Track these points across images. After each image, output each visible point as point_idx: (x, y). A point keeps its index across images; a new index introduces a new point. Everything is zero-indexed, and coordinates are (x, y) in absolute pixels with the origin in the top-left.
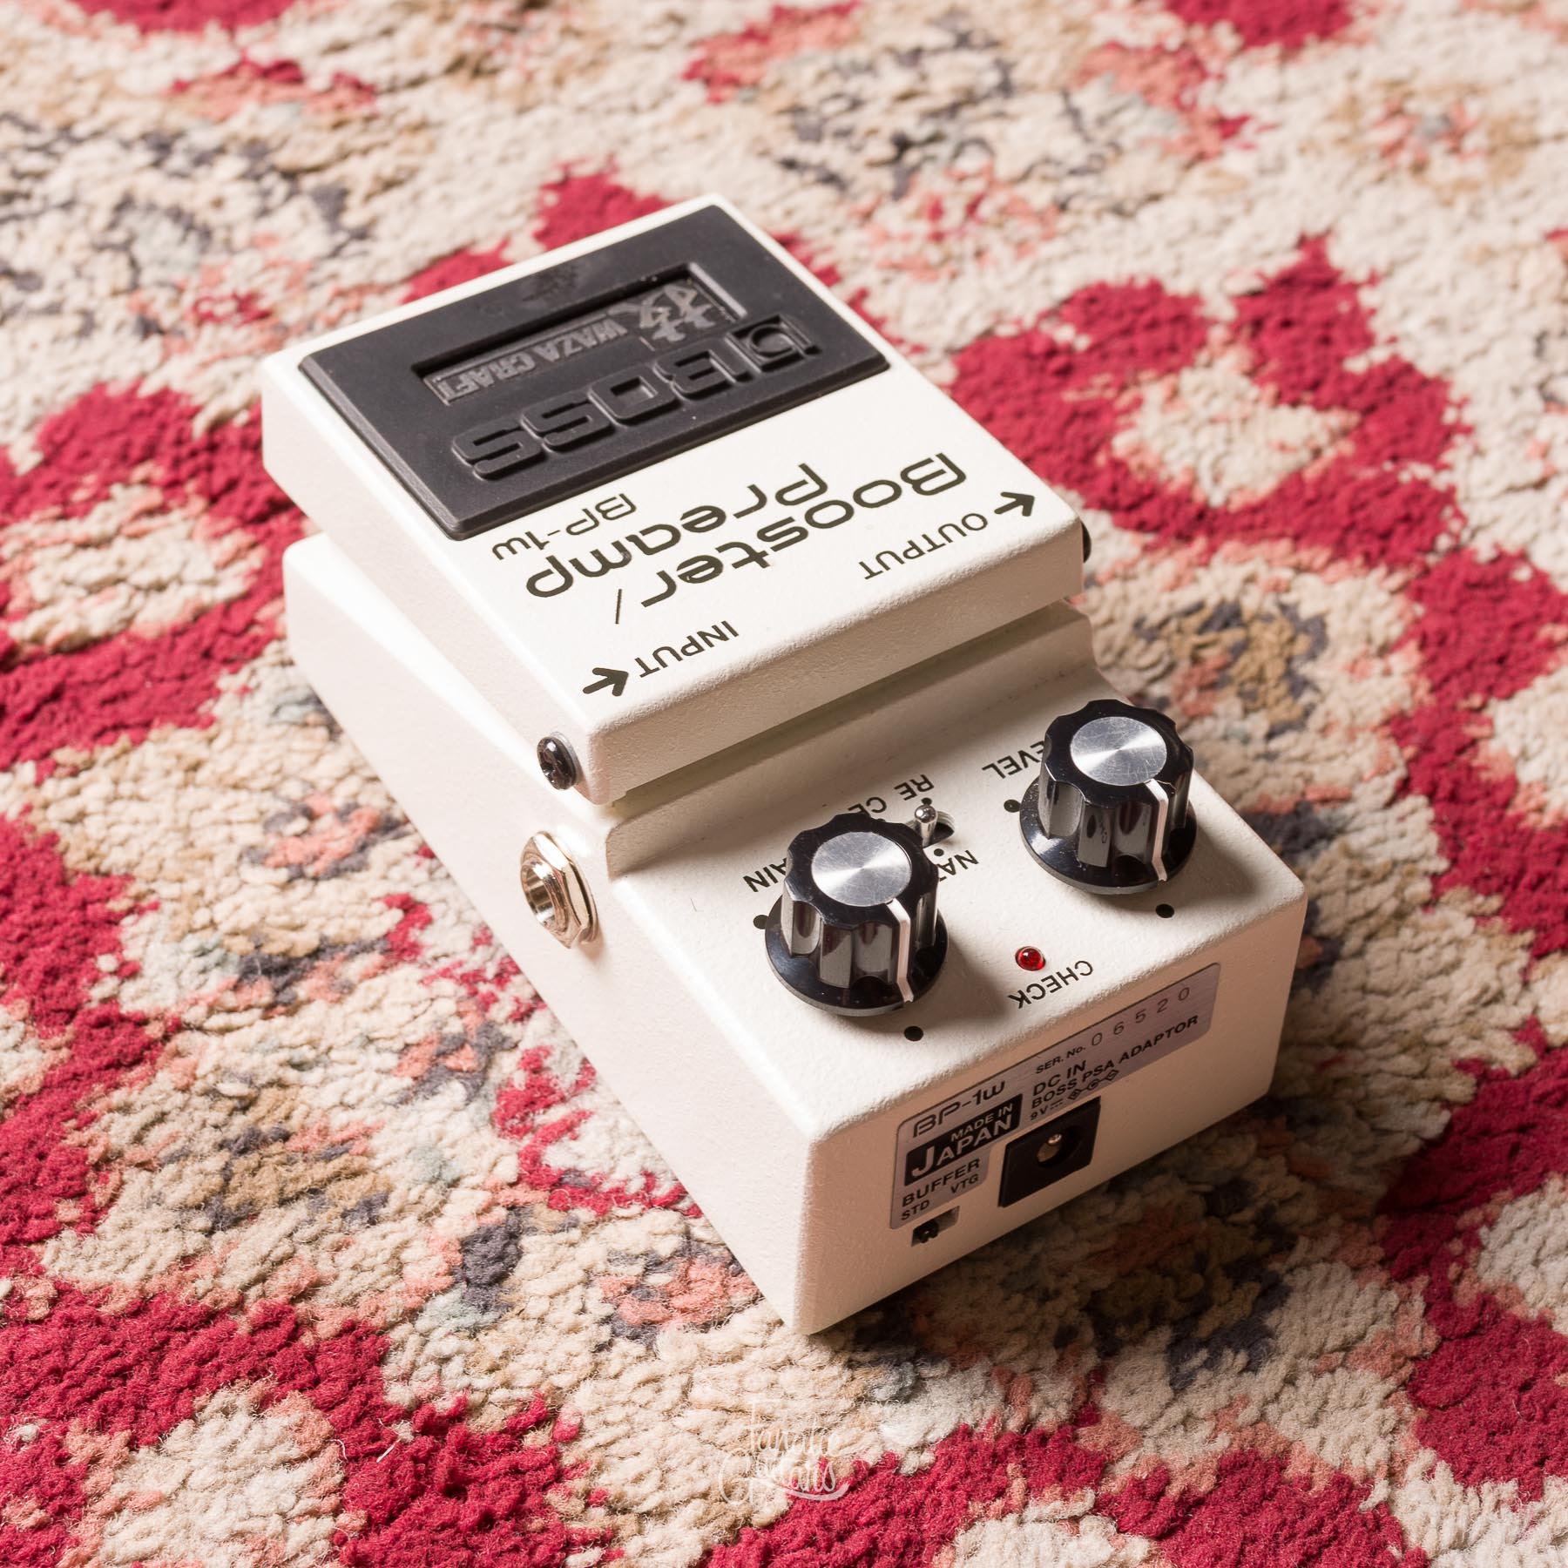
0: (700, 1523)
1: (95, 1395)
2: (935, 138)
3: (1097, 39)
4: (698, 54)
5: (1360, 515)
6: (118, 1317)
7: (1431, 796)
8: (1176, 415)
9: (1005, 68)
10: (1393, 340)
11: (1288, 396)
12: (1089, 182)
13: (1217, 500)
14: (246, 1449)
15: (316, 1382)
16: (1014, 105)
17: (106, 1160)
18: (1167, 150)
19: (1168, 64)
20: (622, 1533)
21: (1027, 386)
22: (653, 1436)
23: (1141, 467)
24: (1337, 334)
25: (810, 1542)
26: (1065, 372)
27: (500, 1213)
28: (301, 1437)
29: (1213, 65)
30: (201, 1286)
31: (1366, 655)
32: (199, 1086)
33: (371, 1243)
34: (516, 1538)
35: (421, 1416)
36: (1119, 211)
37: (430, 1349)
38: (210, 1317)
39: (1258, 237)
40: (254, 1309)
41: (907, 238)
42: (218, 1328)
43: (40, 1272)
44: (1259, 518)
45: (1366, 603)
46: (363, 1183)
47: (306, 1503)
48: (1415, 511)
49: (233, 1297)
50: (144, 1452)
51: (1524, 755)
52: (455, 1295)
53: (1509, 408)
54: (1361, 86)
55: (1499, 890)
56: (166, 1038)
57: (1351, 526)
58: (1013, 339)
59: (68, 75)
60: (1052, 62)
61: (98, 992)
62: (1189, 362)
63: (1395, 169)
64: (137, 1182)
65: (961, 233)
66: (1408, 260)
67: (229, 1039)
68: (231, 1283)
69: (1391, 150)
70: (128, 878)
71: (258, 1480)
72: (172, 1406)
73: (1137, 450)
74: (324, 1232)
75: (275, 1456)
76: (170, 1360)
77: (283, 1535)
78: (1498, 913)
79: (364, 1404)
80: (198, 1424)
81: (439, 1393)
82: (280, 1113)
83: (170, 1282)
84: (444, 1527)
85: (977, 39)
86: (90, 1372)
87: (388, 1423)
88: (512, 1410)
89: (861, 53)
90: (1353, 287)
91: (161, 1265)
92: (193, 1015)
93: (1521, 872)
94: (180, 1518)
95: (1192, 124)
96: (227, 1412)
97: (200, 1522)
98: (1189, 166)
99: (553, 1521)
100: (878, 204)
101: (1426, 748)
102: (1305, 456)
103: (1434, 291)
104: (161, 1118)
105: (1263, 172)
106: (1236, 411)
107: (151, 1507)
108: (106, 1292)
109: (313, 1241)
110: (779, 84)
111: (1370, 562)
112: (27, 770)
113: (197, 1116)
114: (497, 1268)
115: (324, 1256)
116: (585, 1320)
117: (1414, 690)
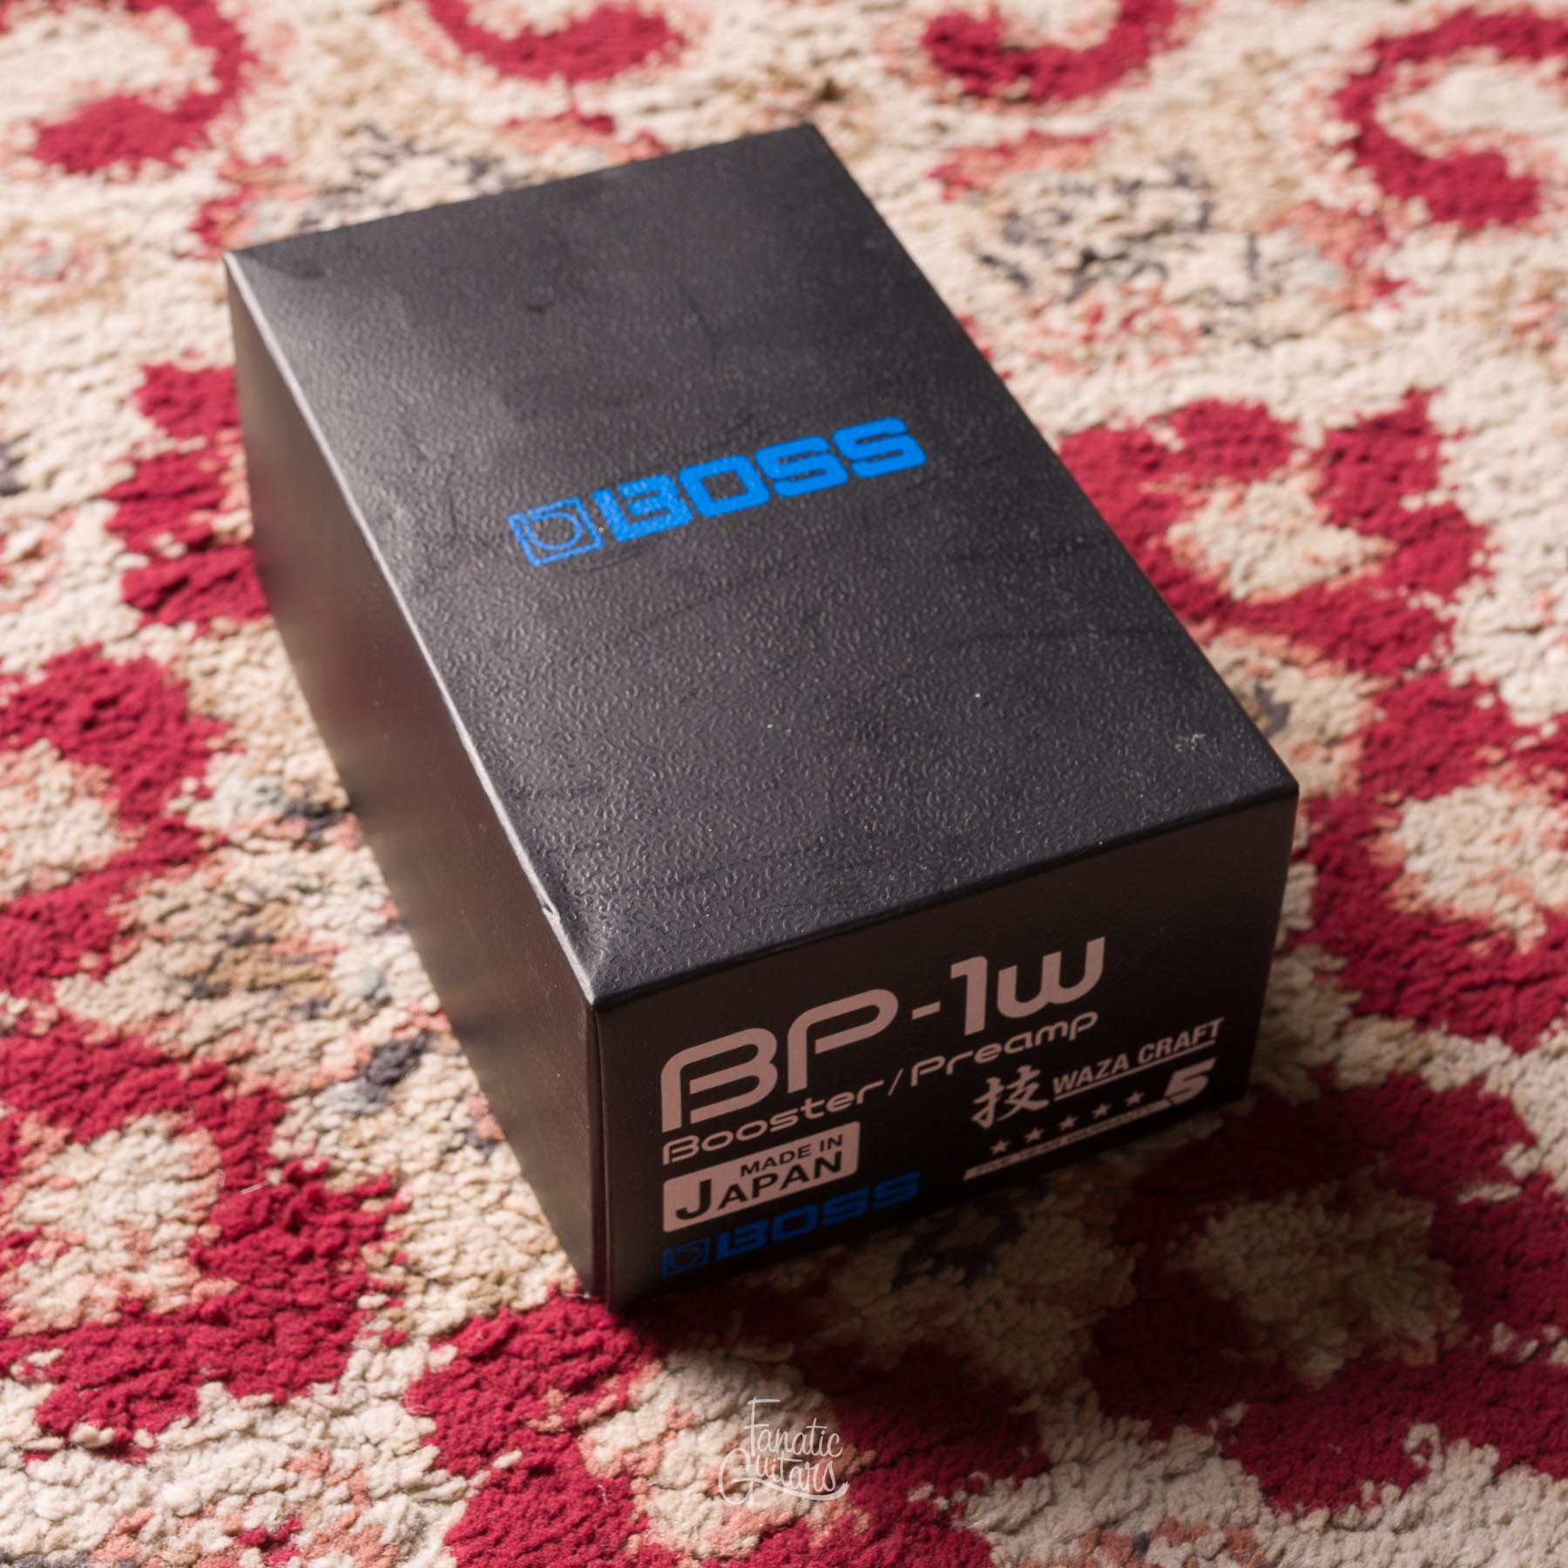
0: (472, 1296)
1: (55, 1098)
2: (1121, 257)
3: (1301, 195)
4: (949, 160)
5: (1359, 628)
6: (93, 1048)
7: (1320, 868)
8: (1233, 517)
9: (1207, 208)
10: (1455, 488)
11: (1339, 519)
12: (1240, 315)
13: (1239, 592)
14: (151, 1161)
15: (221, 1126)
16: (1202, 241)
17: (131, 931)
18: (1322, 297)
19: (1355, 226)
20: (408, 1290)
21: (1115, 471)
22: (464, 1222)
23: (1183, 555)
24: (1406, 476)
25: (549, 1330)
26: (1152, 468)
27: (413, 1032)
28: (194, 1162)
29: (1395, 233)
30: (163, 1037)
31: (1315, 743)
32: (221, 889)
33: (305, 1033)
34: (325, 1273)
35: (290, 1167)
36: (1257, 342)
37: (315, 1121)
38: (163, 1060)
39: (1372, 382)
40: (197, 1063)
41: (1063, 335)
42: (165, 1070)
43: (51, 1000)
44: (1269, 615)
45: (1335, 700)
46: (314, 989)
47: (179, 1211)
48: (1410, 632)
49: (185, 1049)
50: (76, 1148)
51: (1419, 850)
52: (352, 1086)
53: (1535, 561)
54: (1522, 272)
55: (1347, 954)
56: (213, 849)
57: (1346, 636)
58: (1118, 434)
59: (431, 102)
60: (1251, 209)
61: (173, 806)
62: (1264, 477)
63: (1521, 346)
64: (150, 950)
65: (1110, 338)
66: (1499, 424)
67: (260, 861)
68: (187, 1040)
69: (1522, 329)
70: (231, 725)
71: (152, 1187)
72: (107, 1119)
73: (1186, 541)
74: (273, 1016)
75: (169, 1172)
76: (122, 1085)
77: (154, 1231)
78: (1340, 973)
79: (250, 1149)
80: (123, 1136)
81: (310, 1155)
82: (275, 923)
83: (144, 1029)
84: (275, 1252)
85: (1196, 181)
86: (60, 1081)
87: (265, 1168)
88: (362, 1180)
89: (1087, 177)
90: (1439, 438)
91: (141, 1016)
92: (238, 836)
93: (1371, 943)
94: (81, 1203)
95: (1354, 279)
96: (147, 1132)
97: (95, 1206)
98: (1335, 315)
99: (361, 1267)
100: (1050, 303)
101: (1334, 827)
102: (1333, 570)
103: (1512, 453)
104: (184, 907)
105: (1399, 329)
106: (1288, 523)
107: (66, 1187)
108: (93, 1025)
109: (261, 1022)
110: (1005, 194)
111: (1351, 667)
112: (188, 629)
113: (212, 912)
114: (393, 1073)
115: (265, 1035)
116: (446, 1126)
117: (1344, 777)
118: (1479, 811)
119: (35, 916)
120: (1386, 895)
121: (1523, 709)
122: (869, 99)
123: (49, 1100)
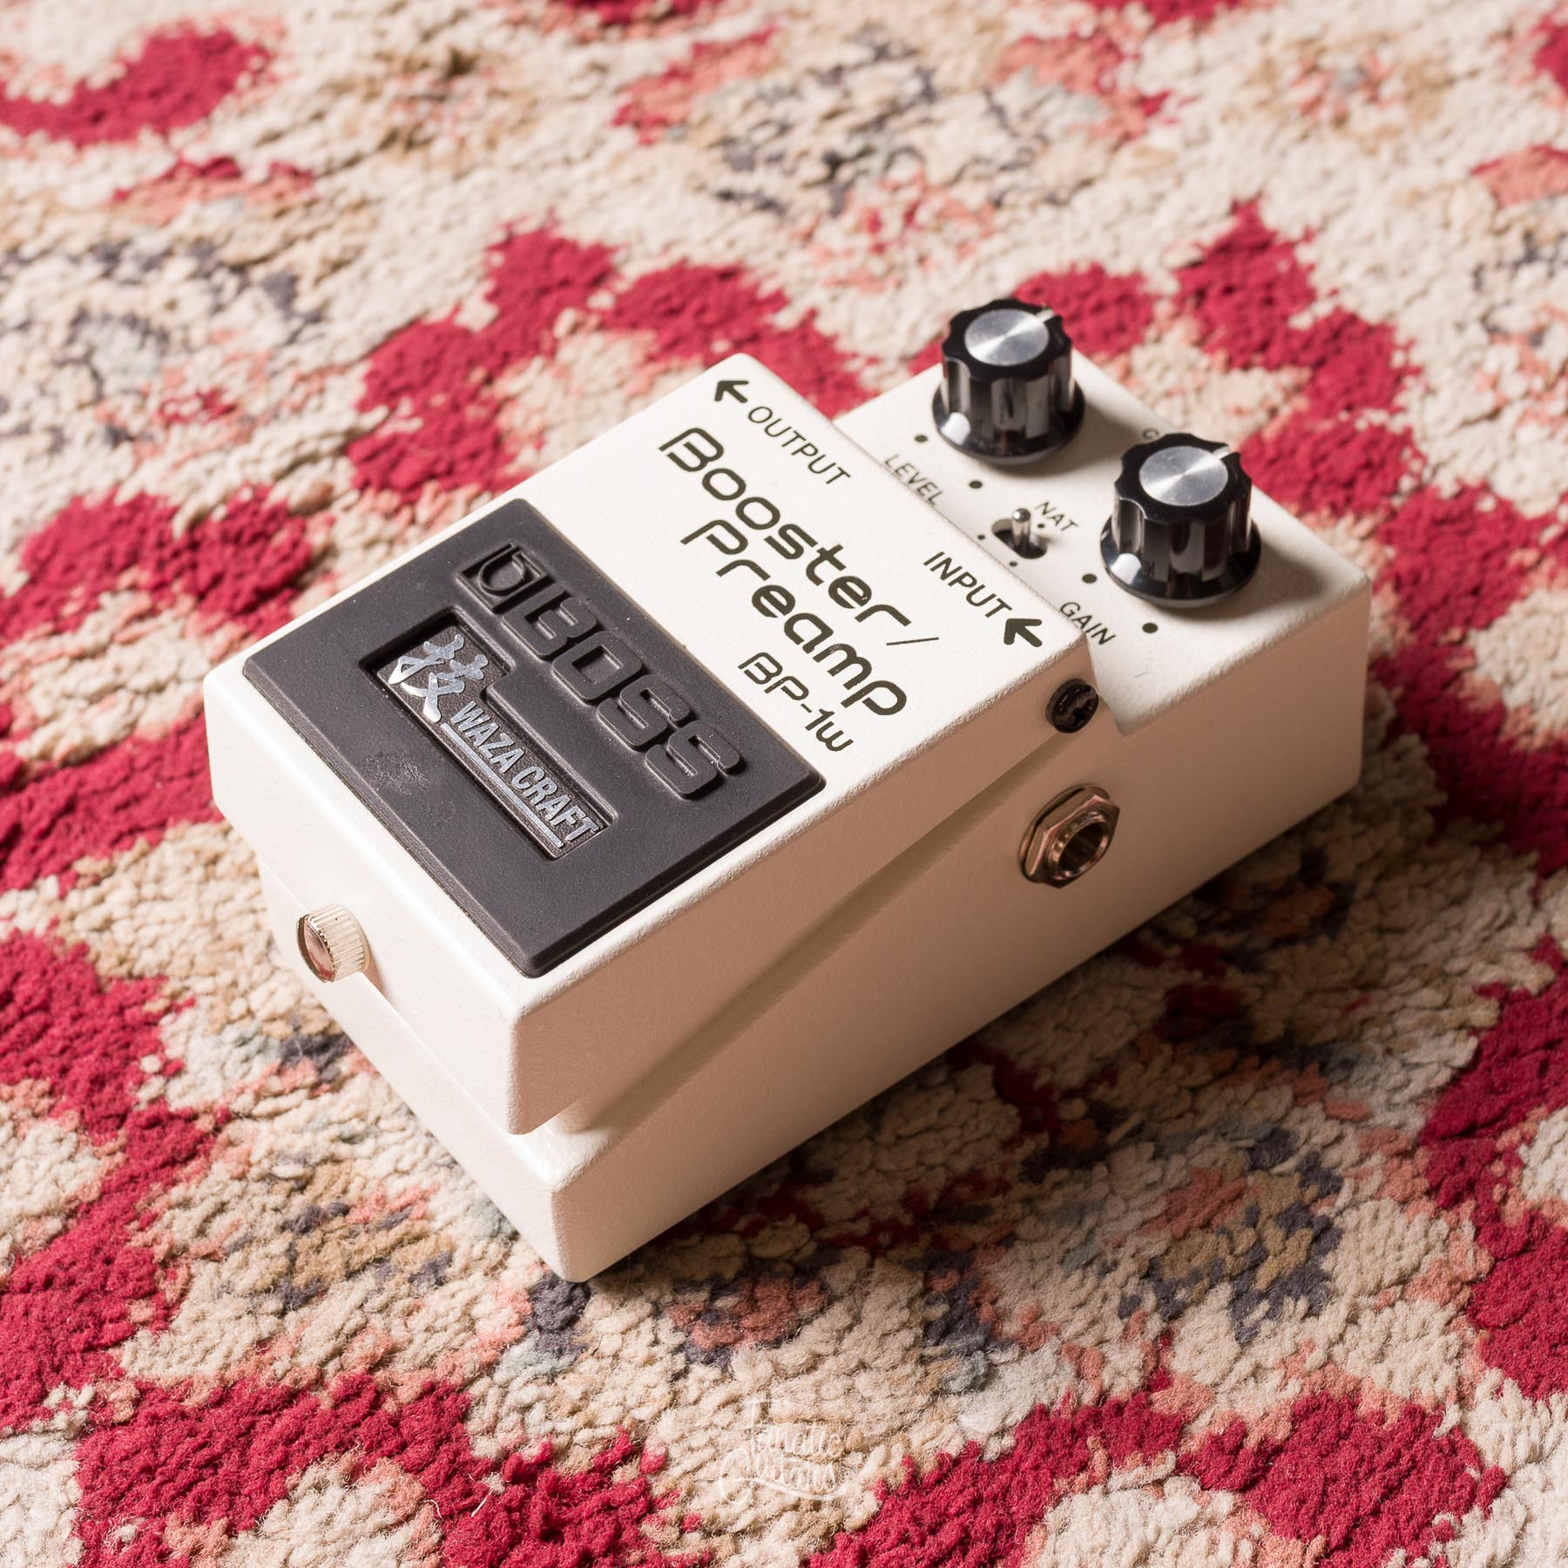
0: (794, 1534)
1: (188, 1487)
2: (866, 152)
3: (1012, 35)
4: (624, 99)
5: (1322, 468)
6: (202, 1409)
7: (1423, 733)
9: (925, 75)
10: (1334, 292)
11: (1239, 361)
12: (1020, 176)
14: (342, 1521)
15: (403, 1447)
16: (938, 110)
17: (172, 1256)
18: (1093, 135)
19: (1083, 51)
20: (719, 1555)
24: (1279, 293)
25: (903, 1539)
28: (394, 1502)
29: (1128, 46)
30: (280, 1367)
32: (254, 1172)
33: (440, 1304)
35: (509, 1466)
36: (1053, 200)
37: (511, 1400)
38: (292, 1397)
39: (1192, 208)
40: (334, 1383)
41: (849, 253)
42: (301, 1406)
43: (120, 1375)
46: (425, 1247)
48: (1375, 457)
49: (312, 1374)
50: (243, 1538)
51: (1509, 681)
52: (529, 1343)
53: (1455, 345)
54: (1274, 48)
55: (1500, 816)
56: (217, 1130)
57: (1315, 479)
59: (10, 198)
60: (971, 63)
61: (145, 1094)
62: (1138, 340)
63: (1317, 125)
64: (205, 1273)
65: (901, 241)
66: (1339, 213)
67: (279, 1122)
68: (308, 1361)
69: (1311, 107)
70: (161, 978)
71: (358, 1549)
72: (265, 1489)
74: (394, 1299)
75: (371, 1524)
76: (258, 1444)
78: (1501, 838)
79: (452, 1462)
80: (292, 1503)
81: (524, 1441)
82: (337, 1188)
83: (249, 1368)
85: (895, 50)
86: (181, 1466)
87: (478, 1478)
88: (597, 1449)
89: (783, 78)
90: (1290, 246)
91: (238, 1353)
92: (239, 1105)
93: (1520, 796)
95: (1114, 106)
96: (319, 1487)
98: (1116, 148)
99: (651, 1552)
100: (817, 223)
101: (1412, 687)
102: (1261, 417)
103: (1370, 239)
104: (221, 1208)
105: (1189, 144)
106: (1190, 382)
108: (187, 1386)
109: (384, 1309)
110: (706, 119)
111: (1337, 512)
112: (50, 885)
113: (257, 1201)
114: (567, 1312)
115: (397, 1323)
116: (659, 1351)
117: (1394, 630)
118: (1547, 620)
119: (48, 1282)
120: (1502, 739)
121: (1527, 501)
122: (504, 59)
123: (183, 1492)
